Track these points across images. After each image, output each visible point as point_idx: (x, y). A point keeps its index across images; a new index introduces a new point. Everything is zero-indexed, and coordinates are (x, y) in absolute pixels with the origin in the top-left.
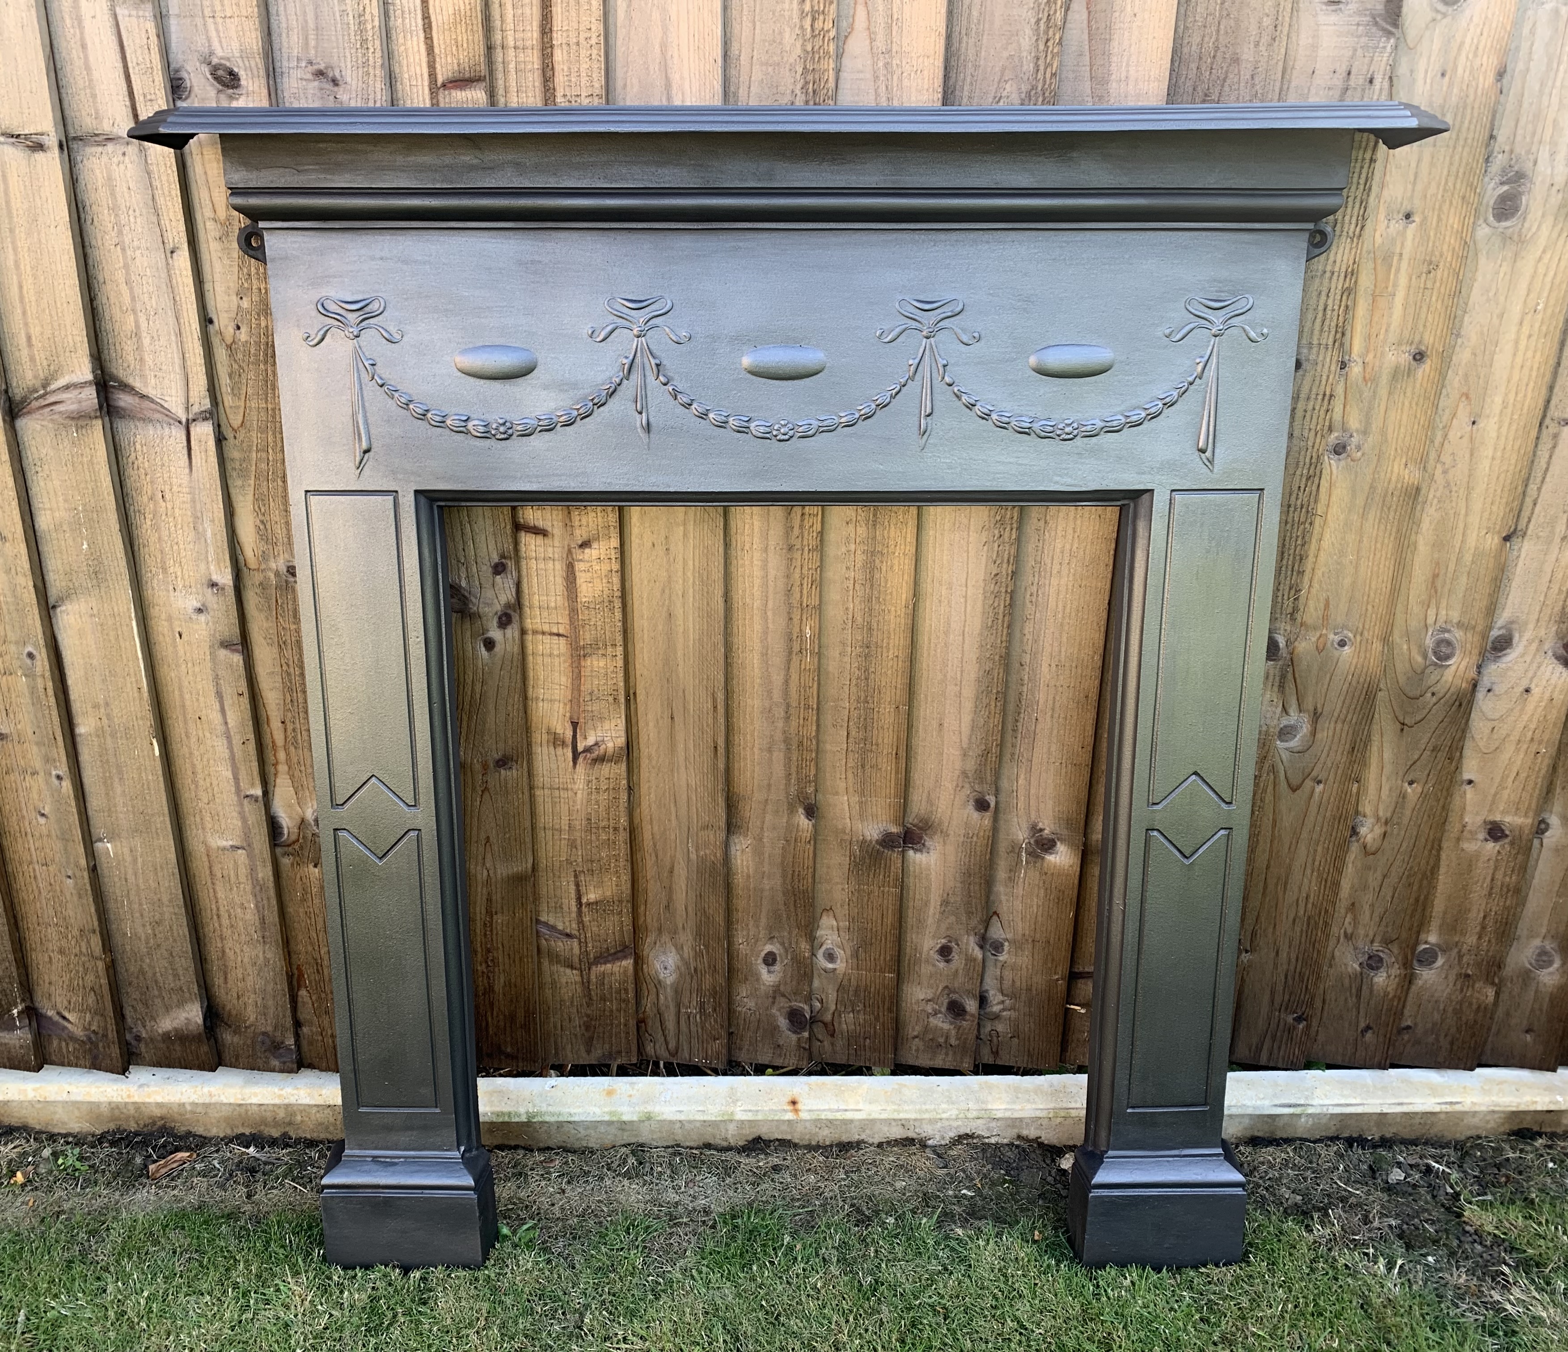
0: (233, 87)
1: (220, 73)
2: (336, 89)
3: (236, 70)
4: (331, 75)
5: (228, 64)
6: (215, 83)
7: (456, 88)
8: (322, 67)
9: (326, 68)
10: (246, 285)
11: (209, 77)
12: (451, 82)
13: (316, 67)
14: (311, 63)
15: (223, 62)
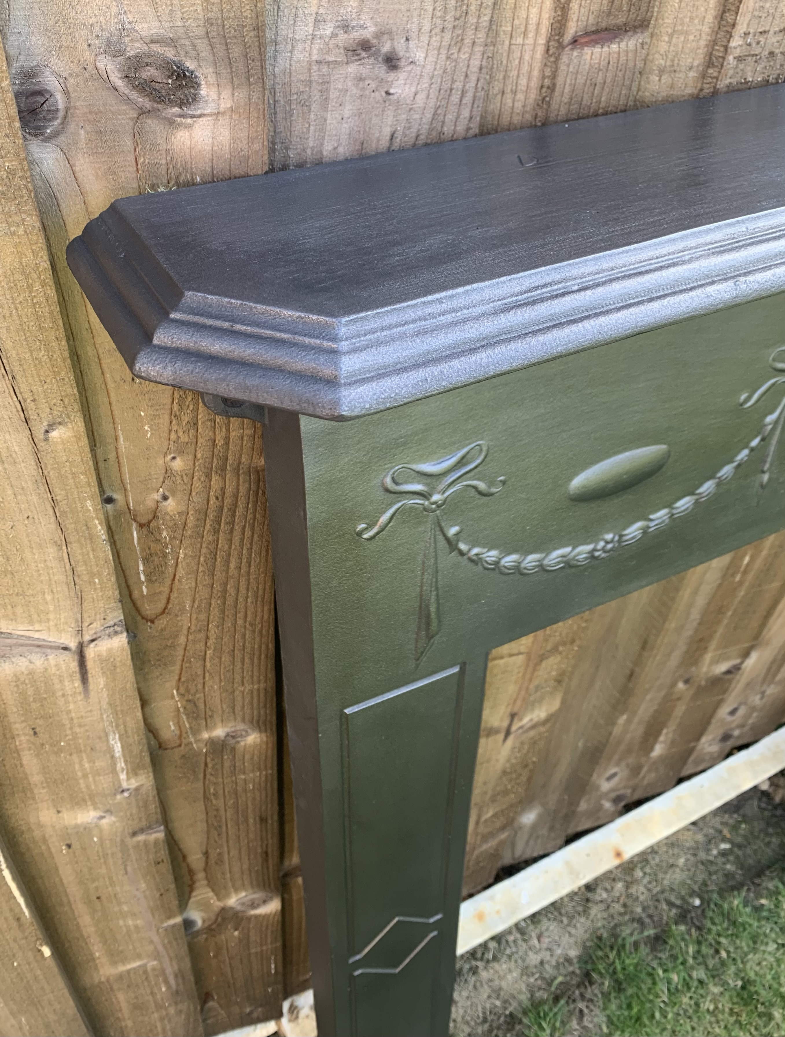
0: (181, 104)
1: (149, 73)
2: (392, 75)
3: (190, 65)
4: (386, 48)
5: (170, 53)
6: (134, 95)
7: (594, 43)
8: (369, 32)
9: (379, 35)
10: (184, 438)
11: (119, 83)
12: (587, 34)
13: (356, 35)
14: (346, 27)
15: (156, 48)
